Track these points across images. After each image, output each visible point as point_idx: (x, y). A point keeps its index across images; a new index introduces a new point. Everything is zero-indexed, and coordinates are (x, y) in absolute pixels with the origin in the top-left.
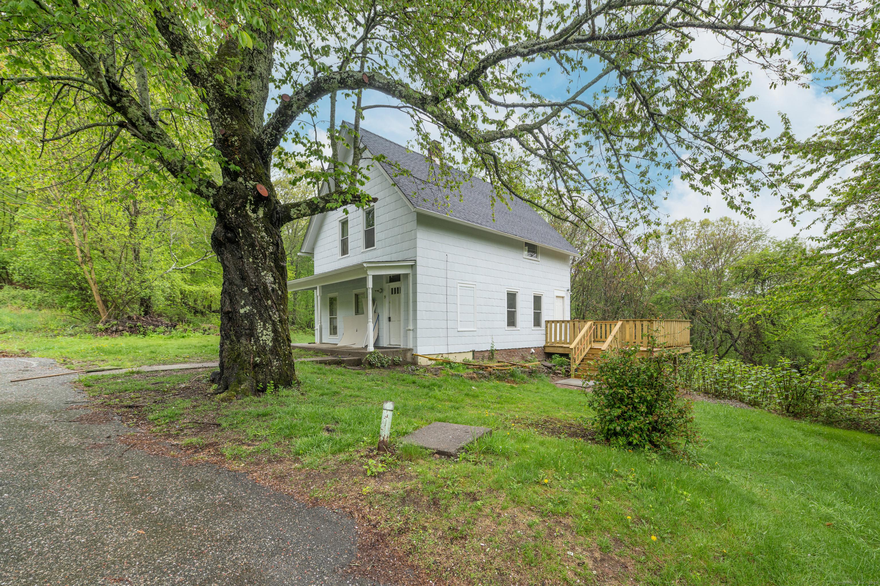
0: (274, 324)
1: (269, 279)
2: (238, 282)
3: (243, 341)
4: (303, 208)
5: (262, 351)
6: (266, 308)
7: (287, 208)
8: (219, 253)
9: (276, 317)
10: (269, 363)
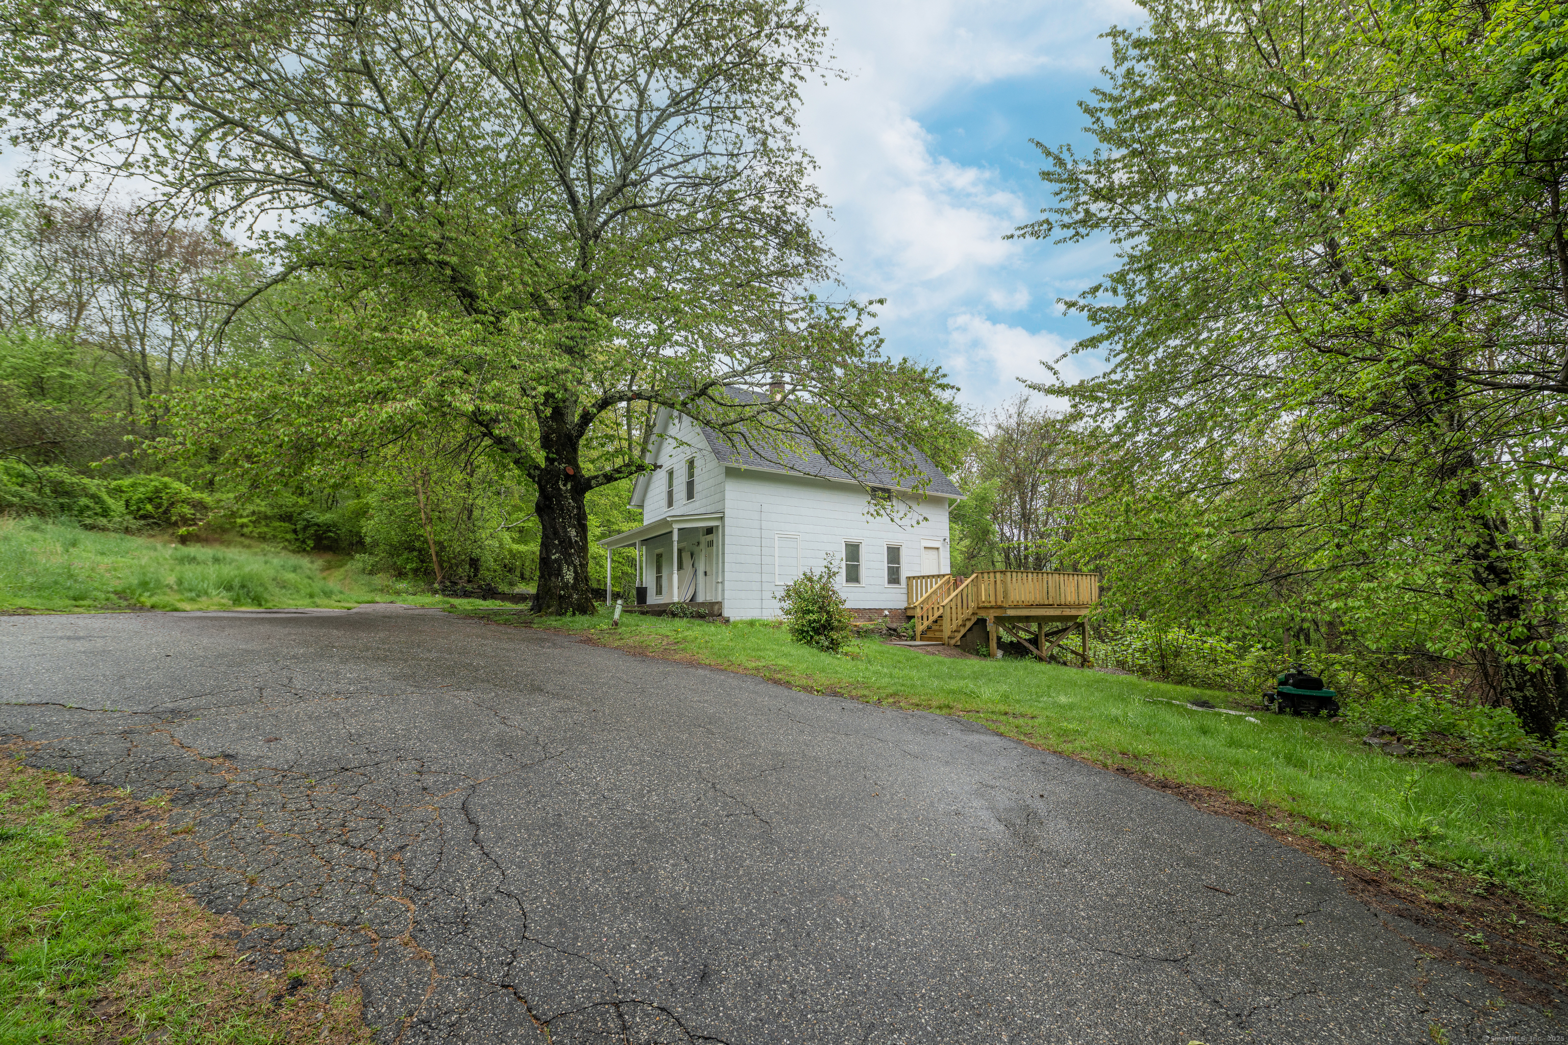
0: (575, 567)
1: (573, 533)
2: (551, 536)
3: (553, 579)
4: (600, 479)
5: (566, 586)
6: (570, 555)
7: (589, 480)
8: (540, 516)
9: (577, 562)
10: (571, 596)
